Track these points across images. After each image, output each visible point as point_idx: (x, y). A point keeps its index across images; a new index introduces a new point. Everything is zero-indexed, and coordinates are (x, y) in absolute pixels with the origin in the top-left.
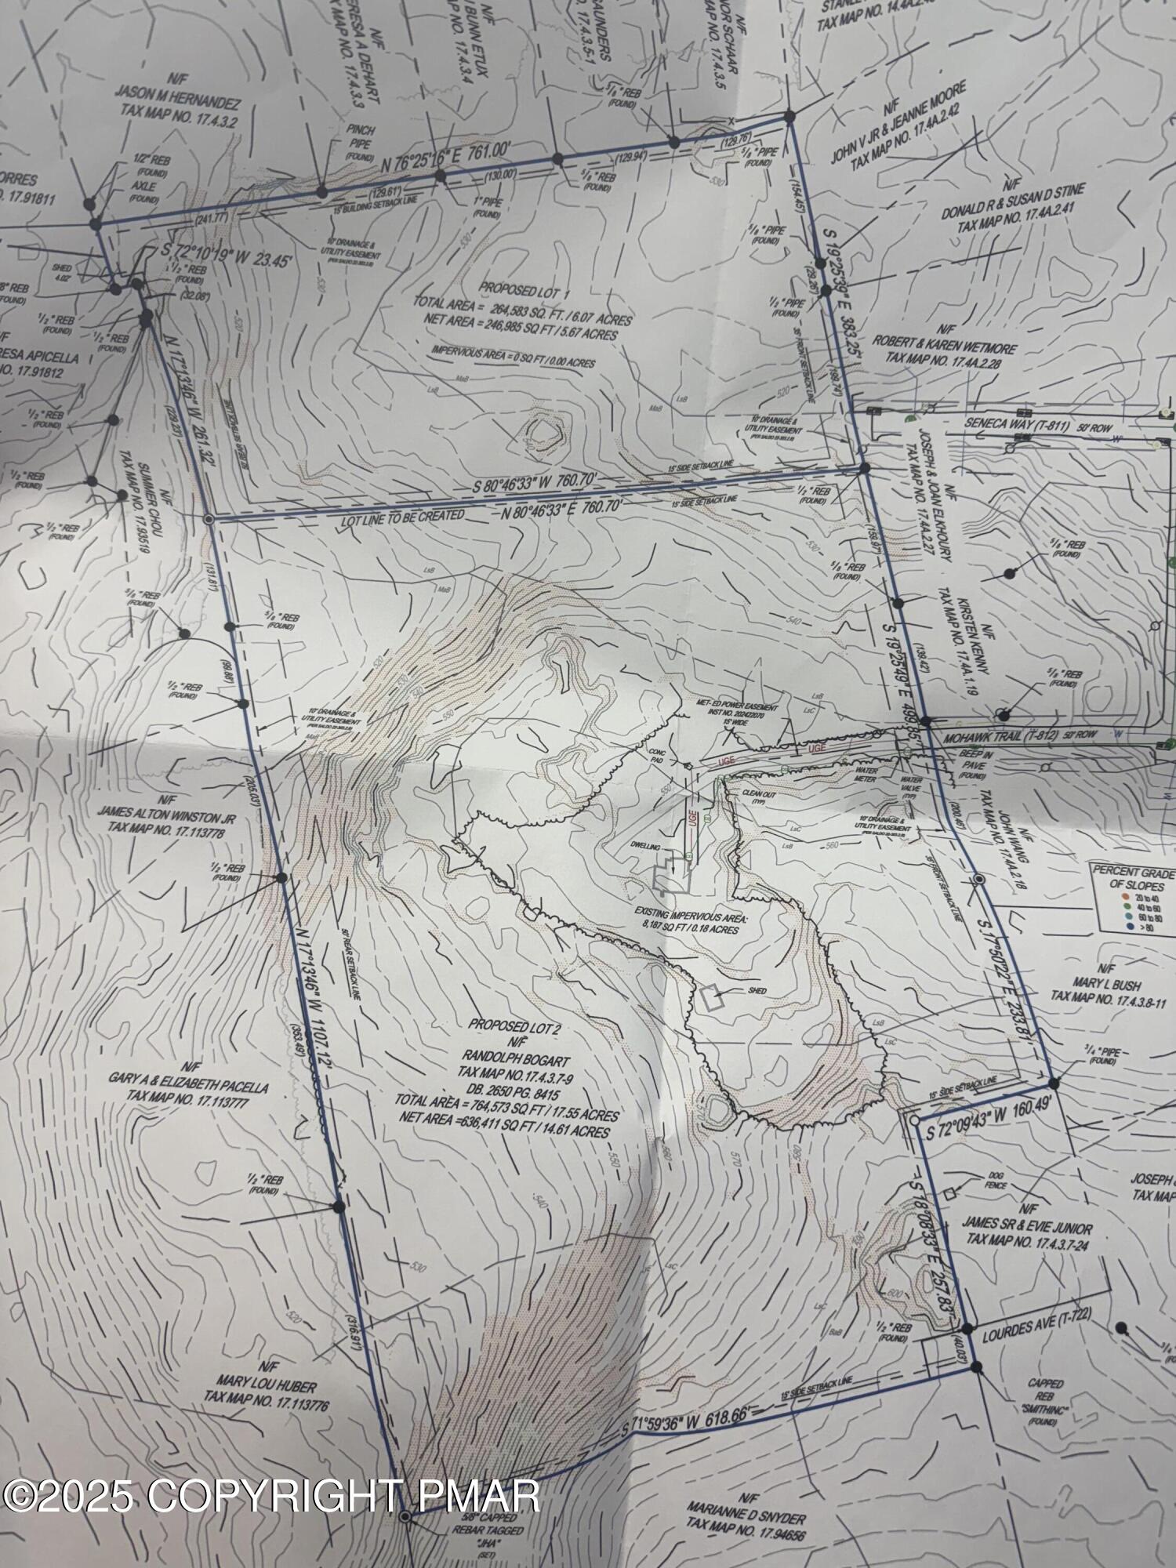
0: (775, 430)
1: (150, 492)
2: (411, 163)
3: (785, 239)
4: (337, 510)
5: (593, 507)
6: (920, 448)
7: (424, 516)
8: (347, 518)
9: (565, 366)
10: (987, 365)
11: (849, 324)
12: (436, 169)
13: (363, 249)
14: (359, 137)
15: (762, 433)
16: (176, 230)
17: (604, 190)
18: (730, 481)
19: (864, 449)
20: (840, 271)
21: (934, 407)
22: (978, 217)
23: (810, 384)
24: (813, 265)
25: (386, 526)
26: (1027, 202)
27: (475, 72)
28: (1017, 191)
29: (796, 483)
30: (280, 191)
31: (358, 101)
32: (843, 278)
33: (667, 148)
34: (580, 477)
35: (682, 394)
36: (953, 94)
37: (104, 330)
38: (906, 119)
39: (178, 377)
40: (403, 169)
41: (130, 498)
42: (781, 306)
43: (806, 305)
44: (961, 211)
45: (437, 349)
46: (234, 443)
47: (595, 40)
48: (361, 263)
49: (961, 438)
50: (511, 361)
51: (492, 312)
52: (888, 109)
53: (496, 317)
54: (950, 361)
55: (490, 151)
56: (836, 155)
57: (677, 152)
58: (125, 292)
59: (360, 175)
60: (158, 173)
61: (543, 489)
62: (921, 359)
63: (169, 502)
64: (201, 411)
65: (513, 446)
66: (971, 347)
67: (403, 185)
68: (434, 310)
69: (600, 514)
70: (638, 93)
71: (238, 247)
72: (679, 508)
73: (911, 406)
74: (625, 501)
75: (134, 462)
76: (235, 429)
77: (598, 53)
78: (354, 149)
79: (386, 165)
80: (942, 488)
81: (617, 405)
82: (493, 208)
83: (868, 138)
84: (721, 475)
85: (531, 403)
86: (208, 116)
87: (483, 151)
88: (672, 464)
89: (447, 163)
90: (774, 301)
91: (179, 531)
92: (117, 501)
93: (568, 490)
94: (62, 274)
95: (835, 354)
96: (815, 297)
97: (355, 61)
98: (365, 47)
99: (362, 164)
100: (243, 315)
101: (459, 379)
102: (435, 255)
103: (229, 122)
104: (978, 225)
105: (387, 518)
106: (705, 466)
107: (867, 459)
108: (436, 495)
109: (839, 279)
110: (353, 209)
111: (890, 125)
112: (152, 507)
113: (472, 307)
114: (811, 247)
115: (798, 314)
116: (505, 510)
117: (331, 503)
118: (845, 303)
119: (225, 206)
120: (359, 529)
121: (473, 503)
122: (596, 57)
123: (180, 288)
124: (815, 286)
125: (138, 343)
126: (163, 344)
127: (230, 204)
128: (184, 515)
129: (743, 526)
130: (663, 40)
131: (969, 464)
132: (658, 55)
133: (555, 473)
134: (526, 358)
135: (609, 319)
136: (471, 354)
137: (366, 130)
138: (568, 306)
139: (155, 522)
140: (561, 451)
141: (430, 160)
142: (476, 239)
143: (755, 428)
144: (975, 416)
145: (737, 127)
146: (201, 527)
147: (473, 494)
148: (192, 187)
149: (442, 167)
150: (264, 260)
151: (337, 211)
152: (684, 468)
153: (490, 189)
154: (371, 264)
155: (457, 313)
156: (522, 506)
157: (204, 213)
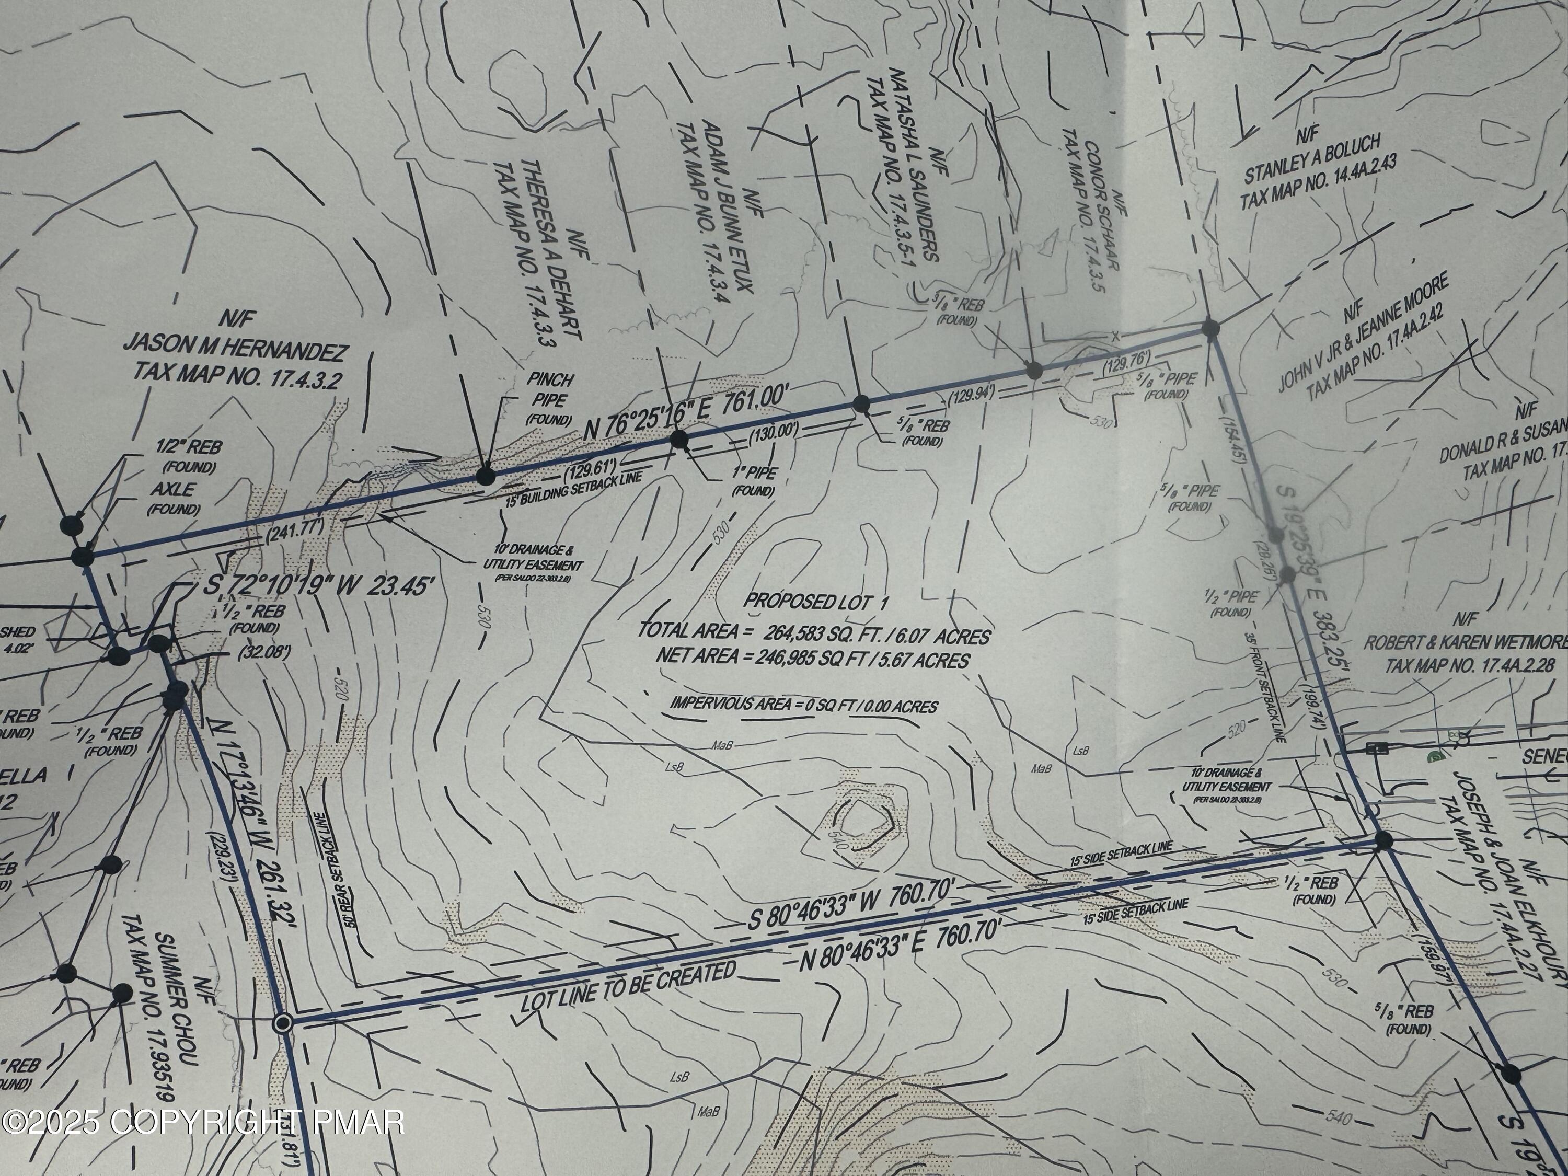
0: (1230, 787)
1: (174, 984)
2: (632, 424)
3: (1219, 503)
4: (513, 984)
5: (954, 936)
6: (1462, 804)
7: (666, 979)
8: (532, 995)
9: (889, 713)
10: (1535, 667)
11: (1326, 622)
12: (672, 429)
13: (555, 558)
14: (548, 389)
15: (1210, 794)
16: (232, 553)
17: (932, 444)
18: (1173, 875)
19: (1374, 809)
20: (1306, 544)
21: (1467, 735)
22: (1489, 457)
23: (1276, 714)
24: (1266, 539)
25: (601, 1005)
26: (1550, 433)
27: (733, 285)
28: (1535, 419)
29: (1279, 872)
30: (416, 480)
31: (546, 337)
32: (1311, 555)
33: (1025, 379)
34: (928, 886)
35: (1079, 744)
36: (1433, 291)
37: (96, 725)
38: (1374, 327)
39: (233, 783)
40: (620, 433)
41: (137, 997)
42: (1223, 603)
43: (1261, 600)
44: (1464, 450)
45: (679, 702)
46: (331, 884)
47: (915, 233)
48: (551, 579)
49: (1522, 782)
50: (802, 712)
51: (767, 638)
52: (1350, 315)
53: (774, 645)
54: (1479, 665)
55: (757, 400)
56: (1284, 381)
57: (1039, 384)
58: (135, 659)
59: (547, 446)
60: (198, 467)
61: (867, 913)
62: (1435, 666)
63: (209, 998)
64: (274, 838)
65: (813, 847)
66: (1505, 642)
67: (619, 456)
68: (673, 642)
69: (966, 947)
70: (980, 305)
71: (340, 569)
72: (1095, 926)
73: (1431, 737)
74: (1005, 921)
75: (148, 934)
76: (333, 860)
77: (919, 251)
78: (539, 409)
79: (592, 429)
80: (1519, 866)
81: (979, 769)
82: (763, 482)
83: (1327, 355)
84: (1155, 866)
85: (836, 774)
86: (291, 372)
87: (747, 400)
88: (1075, 853)
89: (689, 421)
90: (1211, 595)
91: (230, 1052)
92: (113, 1005)
93: (909, 910)
94: (16, 641)
95: (1309, 668)
96: (1273, 587)
97: (543, 279)
98: (559, 257)
99: (555, 430)
100: (348, 675)
101: (717, 746)
102: (672, 557)
103: (327, 381)
104: (1489, 468)
105: (601, 989)
106: (1127, 852)
107: (1384, 827)
108: (685, 940)
109: (1305, 557)
110: (537, 498)
111: (1355, 336)
112: (177, 1009)
113: (735, 632)
114: (1261, 513)
115: (1249, 611)
116: (806, 954)
117: (503, 972)
118: (1317, 591)
119: (319, 510)
120: (552, 1014)
121: (750, 948)
122: (918, 257)
123: (238, 641)
124: (1270, 569)
125: (161, 736)
126: (205, 734)
127: (327, 506)
128: (237, 1020)
129: (1208, 950)
130: (1014, 230)
131: (1549, 823)
132: (1008, 250)
133: (886, 884)
134: (826, 706)
135: (955, 636)
136: (735, 705)
137: (559, 379)
138: (889, 621)
139: (185, 1037)
140: (892, 848)
141: (663, 417)
142: (738, 528)
143: (1198, 786)
144: (1534, 746)
145: (1125, 344)
146: (269, 1039)
147: (749, 933)
148: (261, 483)
149: (680, 427)
150: (386, 587)
151: (511, 503)
152: (1095, 859)
153: (757, 454)
154: (567, 579)
155: (709, 643)
156: (834, 945)
157: (281, 524)
